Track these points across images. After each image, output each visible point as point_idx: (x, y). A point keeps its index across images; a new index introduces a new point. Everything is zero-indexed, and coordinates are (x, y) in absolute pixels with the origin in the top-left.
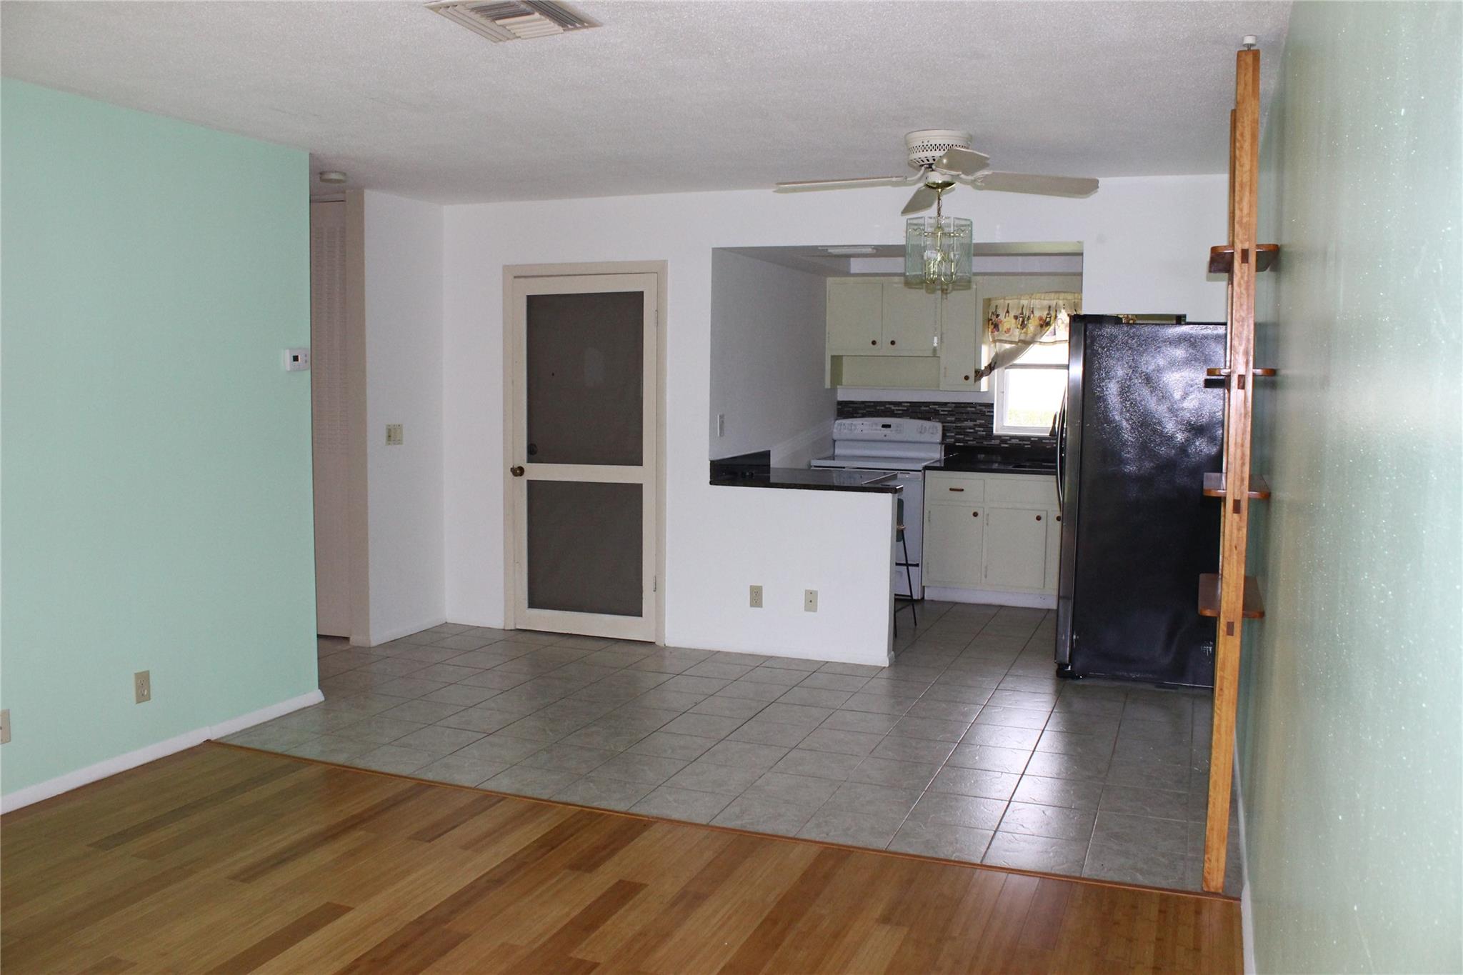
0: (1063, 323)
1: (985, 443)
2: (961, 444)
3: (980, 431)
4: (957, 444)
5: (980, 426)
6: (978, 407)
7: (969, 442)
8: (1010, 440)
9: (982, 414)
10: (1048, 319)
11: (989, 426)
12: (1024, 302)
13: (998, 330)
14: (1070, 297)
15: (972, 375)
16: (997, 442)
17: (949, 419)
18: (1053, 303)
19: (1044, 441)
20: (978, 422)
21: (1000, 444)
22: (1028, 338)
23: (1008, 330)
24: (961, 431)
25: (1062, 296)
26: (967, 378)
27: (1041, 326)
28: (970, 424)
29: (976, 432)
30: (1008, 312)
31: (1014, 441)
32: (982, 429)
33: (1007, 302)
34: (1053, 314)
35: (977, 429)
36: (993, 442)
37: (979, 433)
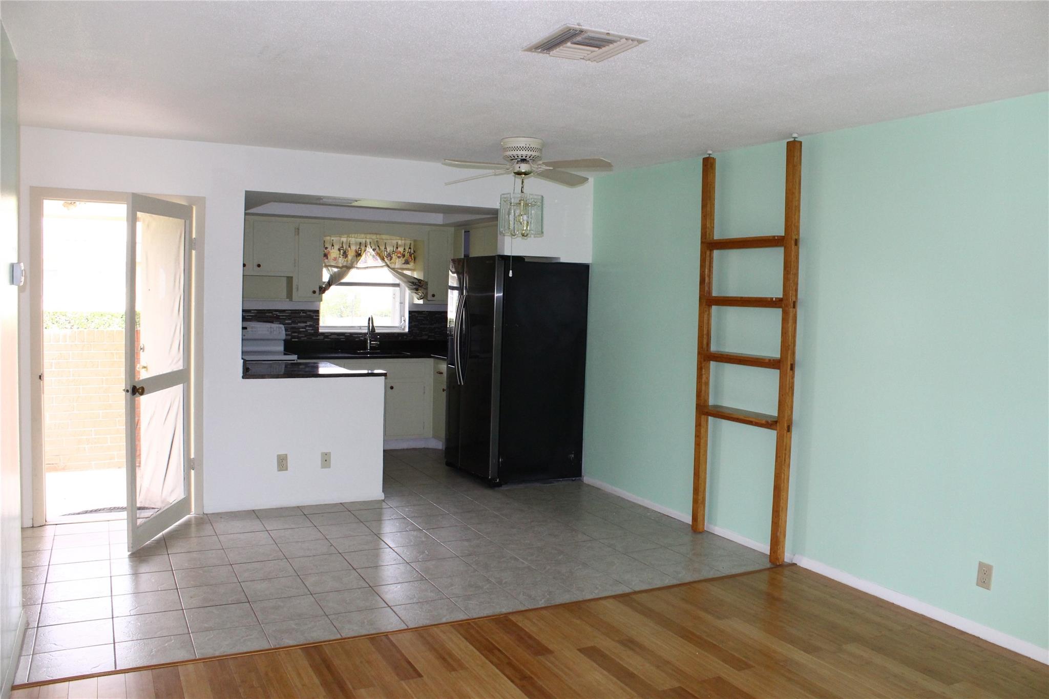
0: (371, 255)
1: (313, 338)
2: (296, 340)
3: (309, 330)
4: (293, 340)
5: (310, 326)
6: (308, 313)
7: (302, 338)
8: (330, 336)
9: (311, 318)
10: (360, 252)
11: (316, 326)
12: (344, 239)
13: (327, 258)
14: (374, 237)
15: (317, 290)
16: (322, 337)
17: (287, 321)
18: (363, 241)
19: (354, 336)
20: (308, 323)
21: (324, 339)
22: (348, 265)
23: (335, 259)
24: (295, 330)
25: (368, 236)
26: (314, 292)
27: (356, 256)
28: (303, 325)
29: (307, 331)
30: (333, 245)
31: (333, 337)
32: (311, 328)
33: (332, 238)
34: (363, 248)
35: (307, 328)
36: (319, 337)
37: (309, 331)
